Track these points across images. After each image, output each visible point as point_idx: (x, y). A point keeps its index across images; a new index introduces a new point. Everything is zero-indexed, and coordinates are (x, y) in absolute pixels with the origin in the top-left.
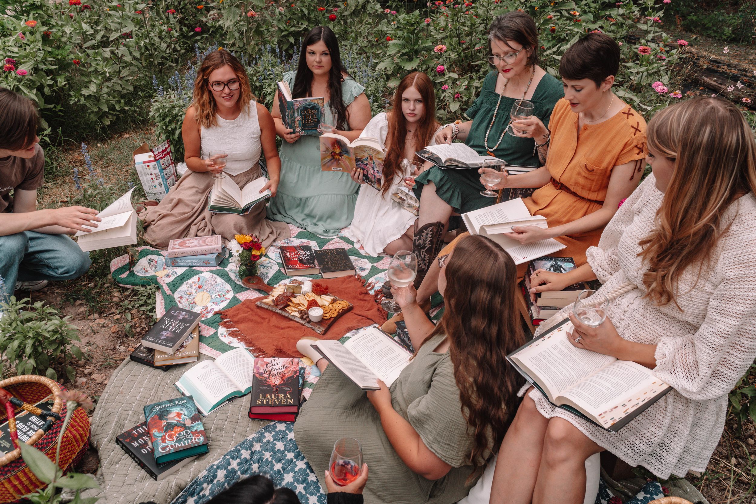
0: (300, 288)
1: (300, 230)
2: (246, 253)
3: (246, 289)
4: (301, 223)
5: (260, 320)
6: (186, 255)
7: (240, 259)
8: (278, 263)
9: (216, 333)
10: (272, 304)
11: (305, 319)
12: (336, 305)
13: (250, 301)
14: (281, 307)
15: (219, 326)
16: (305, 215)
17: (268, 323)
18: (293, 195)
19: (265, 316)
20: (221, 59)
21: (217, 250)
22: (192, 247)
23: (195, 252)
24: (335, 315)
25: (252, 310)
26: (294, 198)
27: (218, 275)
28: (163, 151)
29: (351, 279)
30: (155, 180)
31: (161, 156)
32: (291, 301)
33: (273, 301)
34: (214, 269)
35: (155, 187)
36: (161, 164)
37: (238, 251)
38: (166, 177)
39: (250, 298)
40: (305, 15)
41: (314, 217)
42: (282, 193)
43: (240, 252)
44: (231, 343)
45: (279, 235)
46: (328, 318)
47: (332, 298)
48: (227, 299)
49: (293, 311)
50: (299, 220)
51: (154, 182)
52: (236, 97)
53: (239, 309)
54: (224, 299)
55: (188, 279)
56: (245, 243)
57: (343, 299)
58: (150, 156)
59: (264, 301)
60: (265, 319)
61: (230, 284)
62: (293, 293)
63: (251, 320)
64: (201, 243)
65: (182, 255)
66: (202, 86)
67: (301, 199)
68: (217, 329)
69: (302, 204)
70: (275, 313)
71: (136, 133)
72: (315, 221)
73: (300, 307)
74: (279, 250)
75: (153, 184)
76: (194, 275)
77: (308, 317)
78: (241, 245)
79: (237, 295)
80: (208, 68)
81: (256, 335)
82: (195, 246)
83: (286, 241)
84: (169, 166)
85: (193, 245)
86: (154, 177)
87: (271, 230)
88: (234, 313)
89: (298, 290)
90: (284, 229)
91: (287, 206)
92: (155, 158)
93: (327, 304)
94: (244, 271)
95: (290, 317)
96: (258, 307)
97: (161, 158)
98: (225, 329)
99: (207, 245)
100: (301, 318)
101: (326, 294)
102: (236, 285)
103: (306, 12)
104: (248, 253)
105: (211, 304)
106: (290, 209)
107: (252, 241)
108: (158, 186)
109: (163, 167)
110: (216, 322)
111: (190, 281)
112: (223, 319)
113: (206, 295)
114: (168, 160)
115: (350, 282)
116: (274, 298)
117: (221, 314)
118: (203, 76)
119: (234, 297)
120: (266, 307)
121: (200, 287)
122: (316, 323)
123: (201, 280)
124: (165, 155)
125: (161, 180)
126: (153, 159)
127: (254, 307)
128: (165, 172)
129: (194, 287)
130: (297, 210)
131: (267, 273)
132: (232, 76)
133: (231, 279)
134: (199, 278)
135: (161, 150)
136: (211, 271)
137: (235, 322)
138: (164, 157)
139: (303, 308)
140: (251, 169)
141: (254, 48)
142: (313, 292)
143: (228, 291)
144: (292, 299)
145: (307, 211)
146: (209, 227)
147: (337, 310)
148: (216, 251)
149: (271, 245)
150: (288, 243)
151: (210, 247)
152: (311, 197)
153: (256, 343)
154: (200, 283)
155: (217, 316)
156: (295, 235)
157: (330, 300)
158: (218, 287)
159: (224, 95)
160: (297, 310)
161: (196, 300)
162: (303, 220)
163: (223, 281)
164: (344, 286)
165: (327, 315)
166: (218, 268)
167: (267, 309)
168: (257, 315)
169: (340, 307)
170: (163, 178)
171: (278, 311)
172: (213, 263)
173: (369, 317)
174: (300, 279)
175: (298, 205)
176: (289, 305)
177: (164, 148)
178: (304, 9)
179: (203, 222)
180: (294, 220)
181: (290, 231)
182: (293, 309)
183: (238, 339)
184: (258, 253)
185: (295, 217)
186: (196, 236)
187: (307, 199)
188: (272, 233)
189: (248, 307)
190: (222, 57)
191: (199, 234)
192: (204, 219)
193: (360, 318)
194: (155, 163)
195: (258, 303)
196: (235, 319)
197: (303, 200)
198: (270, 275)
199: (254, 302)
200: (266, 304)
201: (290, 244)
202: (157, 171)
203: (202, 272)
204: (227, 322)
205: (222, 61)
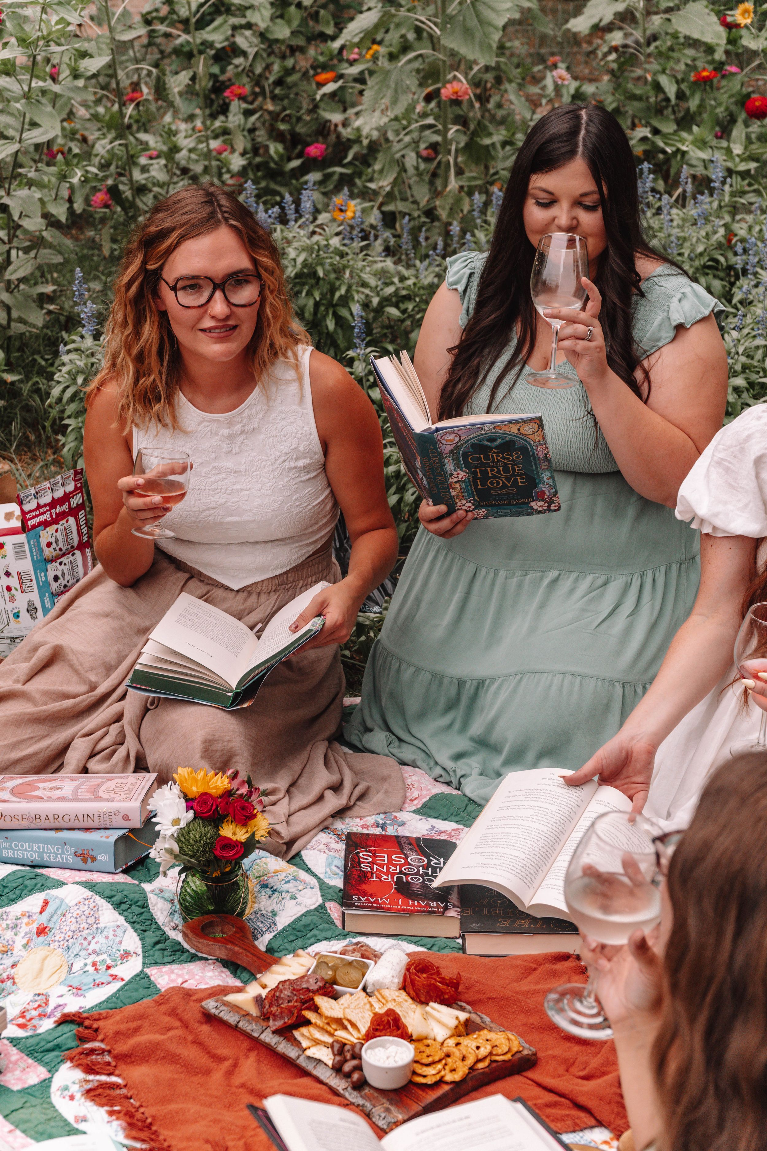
0: (363, 969)
1: (441, 789)
2: (201, 830)
3: (194, 958)
4: (450, 765)
5: (204, 1060)
6: (25, 824)
7: (176, 848)
8: (323, 886)
9: (45, 1084)
10: (254, 1011)
11: (348, 1076)
12: (469, 1043)
13: (187, 994)
14: (279, 1023)
15: (62, 1061)
16: (472, 739)
17: (229, 1073)
18: (439, 668)
19: (223, 1051)
20: (208, 209)
21: (126, 818)
22: (50, 799)
23: (56, 817)
24: (457, 1077)
25: (186, 1026)
26: (438, 678)
27: (109, 898)
28: (54, 504)
29: (559, 966)
30: (17, 594)
31: (47, 517)
32: (316, 1009)
33: (258, 1000)
34: (107, 878)
35: (17, 616)
36: (43, 542)
37: (176, 822)
38: (54, 586)
39: (191, 984)
40: (667, 100)
41: (495, 749)
42: (401, 661)
43: (183, 824)
44: (84, 1119)
45: (362, 797)
46: (429, 1081)
47: (463, 1016)
48: (115, 977)
49: (317, 1042)
50: (443, 757)
51: (12, 599)
52: (246, 331)
53: (142, 1017)
54: (106, 979)
55: (13, 901)
56: (204, 796)
57: (506, 1027)
58: (9, 516)
59: (231, 998)
60: (219, 1059)
61: (142, 933)
62: (334, 982)
63: (172, 1058)
64: (83, 793)
65: (15, 824)
66: (140, 293)
67: (461, 683)
68: (53, 1070)
69: (464, 701)
70: (256, 1044)
71: (34, 459)
72: (497, 762)
73: (341, 1034)
74: (341, 846)
75: (10, 606)
76: (31, 891)
77: (359, 1068)
78: (190, 802)
79: (153, 972)
80: (163, 234)
81: (173, 1106)
82: (61, 799)
83: (380, 819)
84: (71, 551)
85: (58, 794)
86: (14, 582)
87: (334, 778)
88: (123, 1027)
89: (354, 974)
90: (384, 779)
91: (412, 705)
92: (24, 521)
93: (440, 1033)
94: (197, 896)
95: (302, 1062)
96: (209, 1018)
97: (46, 524)
98: (79, 1074)
99: (98, 798)
100: (337, 1069)
101: (449, 1003)
102: (164, 938)
103: (671, 89)
104: (209, 831)
105: (64, 989)
106: (422, 715)
107: (228, 794)
108: (24, 615)
109: (48, 552)
110: (58, 1047)
111: (16, 909)
112: (82, 1039)
113: (56, 958)
114: (67, 533)
115: (554, 974)
116: (264, 993)
117: (80, 1024)
118: (144, 263)
119: (142, 977)
120: (232, 1018)
121: (42, 931)
122: (382, 1092)
123: (50, 909)
124: (62, 516)
125: (35, 596)
126: (17, 524)
127: (192, 1014)
128: (53, 569)
129: (24, 929)
130: (446, 720)
131: (274, 914)
132: (243, 262)
133: (152, 920)
134: (46, 903)
135: (47, 499)
136: (90, 886)
137: (117, 1057)
138: (55, 521)
139: (350, 1037)
140: (295, 569)
141: (458, 201)
142: (404, 988)
143: (126, 955)
144: (322, 1001)
145: (476, 728)
146: (131, 745)
147: (470, 1061)
148: (119, 821)
149: (324, 826)
150: (383, 827)
151: (103, 806)
152: (493, 680)
153: (164, 1133)
154: (43, 919)
155: (65, 1028)
156: (418, 804)
157: (453, 1023)
158: (101, 938)
159: (208, 323)
160: (329, 1040)
161: (18, 972)
162: (458, 757)
163: (121, 920)
164: (525, 986)
165: (430, 1071)
166: (121, 878)
167: (235, 1028)
168: (197, 1042)
169: (483, 1052)
170: (43, 588)
171: (268, 1037)
172: (105, 858)
173: (582, 1100)
174: (375, 943)
175: (452, 705)
176: (307, 1023)
177: (59, 494)
178: (664, 81)
179: (114, 729)
180: (428, 754)
181: (406, 788)
182: (318, 1035)
183: (111, 1113)
184: (241, 835)
185: (432, 746)
186: (85, 770)
187: (480, 685)
188: (336, 788)
189: (173, 1013)
190: (210, 202)
191: (92, 765)
192: (119, 718)
193: (553, 1098)
194: (21, 538)
195: (210, 1005)
196: (122, 1047)
197: (469, 689)
198: (283, 921)
199: (201, 1000)
200: (235, 1008)
201: (391, 831)
202: (26, 565)
203: (60, 884)
204: (92, 1051)
205: (212, 215)
